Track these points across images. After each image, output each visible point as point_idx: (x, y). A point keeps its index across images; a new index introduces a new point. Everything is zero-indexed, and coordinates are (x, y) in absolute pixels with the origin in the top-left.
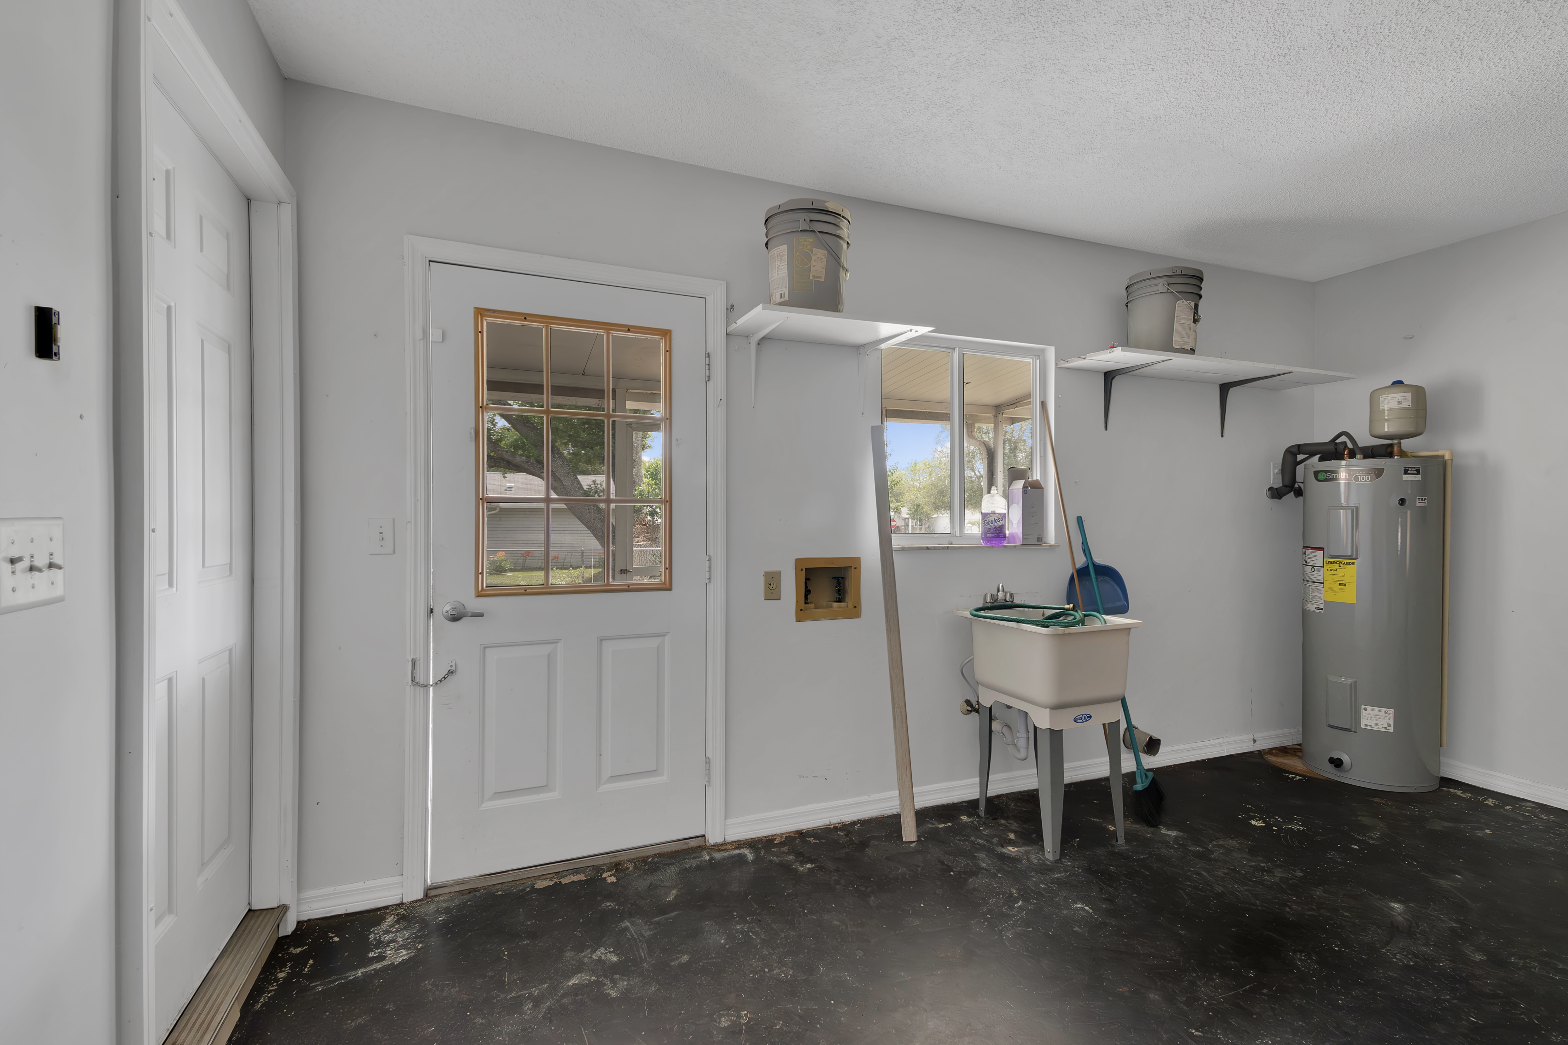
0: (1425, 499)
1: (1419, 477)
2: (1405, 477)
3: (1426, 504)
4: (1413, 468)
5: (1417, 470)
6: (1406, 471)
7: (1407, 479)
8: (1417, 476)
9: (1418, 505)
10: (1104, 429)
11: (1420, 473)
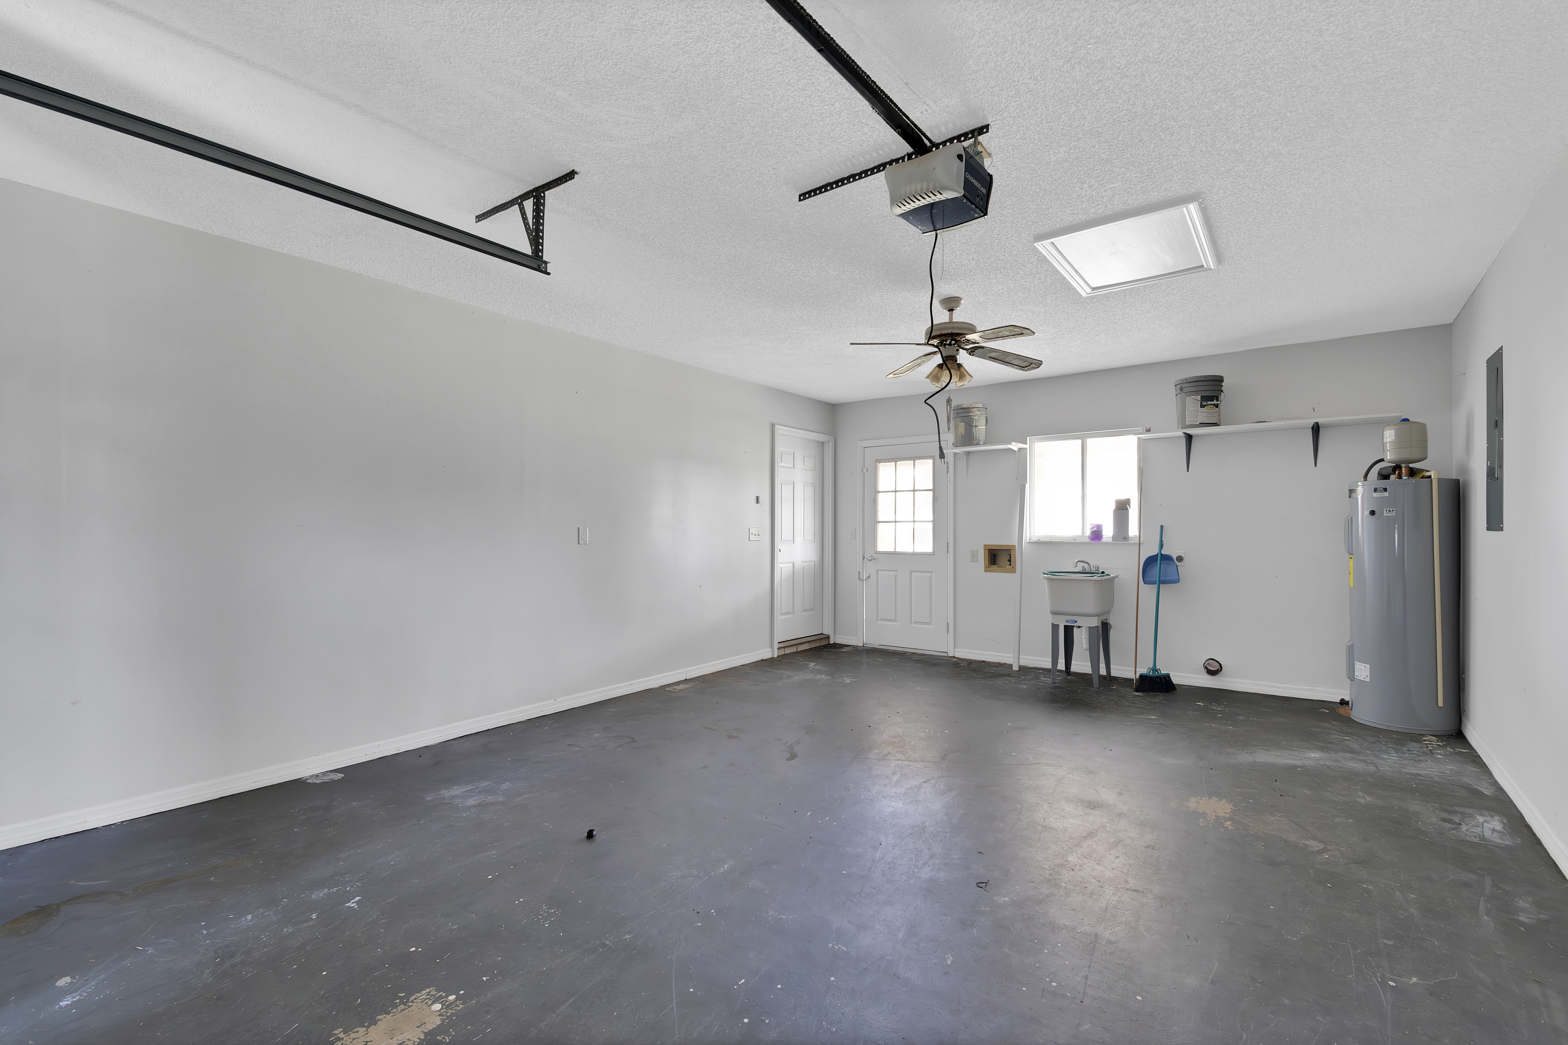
0: (1393, 511)
1: (1386, 494)
2: (1375, 495)
3: (1394, 514)
4: (1381, 488)
5: (1384, 489)
6: (1375, 490)
7: (1376, 496)
8: (1385, 493)
9: (1385, 514)
10: (1186, 471)
11: (1387, 491)
